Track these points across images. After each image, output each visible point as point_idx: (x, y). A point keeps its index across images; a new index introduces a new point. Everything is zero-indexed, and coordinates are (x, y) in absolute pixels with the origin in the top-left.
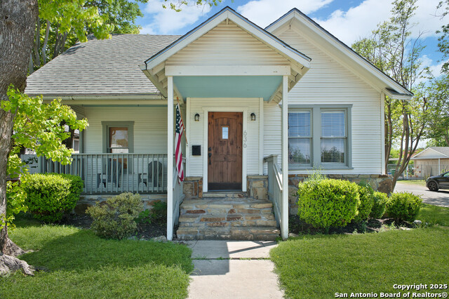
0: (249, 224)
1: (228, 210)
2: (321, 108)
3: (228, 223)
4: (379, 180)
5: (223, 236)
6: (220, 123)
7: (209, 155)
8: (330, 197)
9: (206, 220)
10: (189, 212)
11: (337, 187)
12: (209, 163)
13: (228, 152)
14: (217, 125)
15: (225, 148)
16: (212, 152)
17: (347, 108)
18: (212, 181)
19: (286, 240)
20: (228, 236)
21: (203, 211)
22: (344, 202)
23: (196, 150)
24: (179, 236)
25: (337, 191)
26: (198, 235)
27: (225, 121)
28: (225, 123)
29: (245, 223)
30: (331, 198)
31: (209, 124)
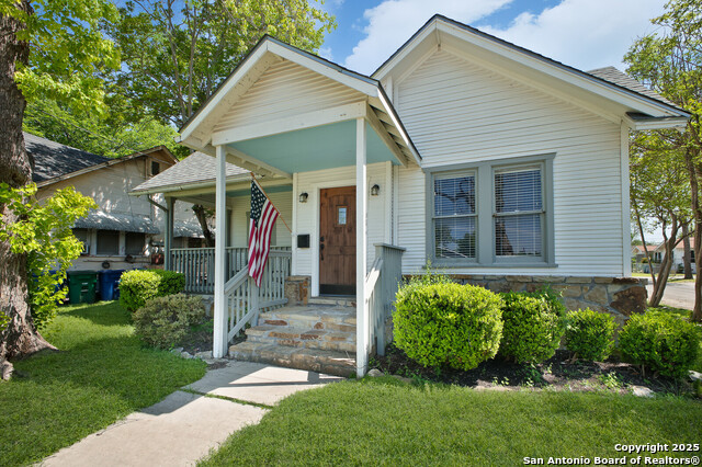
0: (329, 347)
1: (314, 324)
2: (492, 167)
3: (302, 342)
4: (617, 288)
5: (282, 361)
6: (335, 203)
7: (322, 247)
8: (431, 314)
9: (276, 335)
10: (267, 322)
11: (445, 298)
12: (321, 258)
13: (345, 243)
14: (331, 206)
15: (341, 236)
16: (325, 243)
17: (544, 161)
18: (325, 282)
19: (360, 379)
20: (288, 362)
21: (283, 323)
22: (457, 326)
23: (304, 241)
24: (231, 354)
25: (444, 306)
26: (254, 354)
27: (342, 198)
28: (342, 202)
29: (324, 345)
30: (431, 318)
31: (321, 205)
